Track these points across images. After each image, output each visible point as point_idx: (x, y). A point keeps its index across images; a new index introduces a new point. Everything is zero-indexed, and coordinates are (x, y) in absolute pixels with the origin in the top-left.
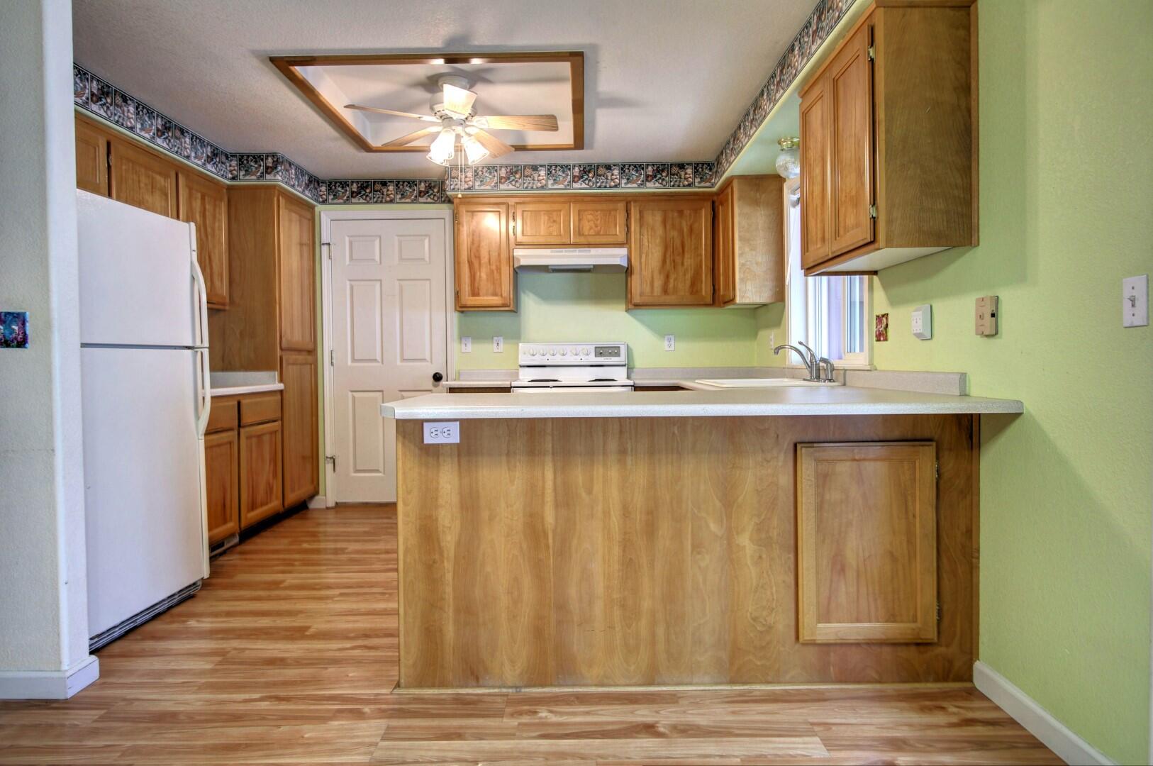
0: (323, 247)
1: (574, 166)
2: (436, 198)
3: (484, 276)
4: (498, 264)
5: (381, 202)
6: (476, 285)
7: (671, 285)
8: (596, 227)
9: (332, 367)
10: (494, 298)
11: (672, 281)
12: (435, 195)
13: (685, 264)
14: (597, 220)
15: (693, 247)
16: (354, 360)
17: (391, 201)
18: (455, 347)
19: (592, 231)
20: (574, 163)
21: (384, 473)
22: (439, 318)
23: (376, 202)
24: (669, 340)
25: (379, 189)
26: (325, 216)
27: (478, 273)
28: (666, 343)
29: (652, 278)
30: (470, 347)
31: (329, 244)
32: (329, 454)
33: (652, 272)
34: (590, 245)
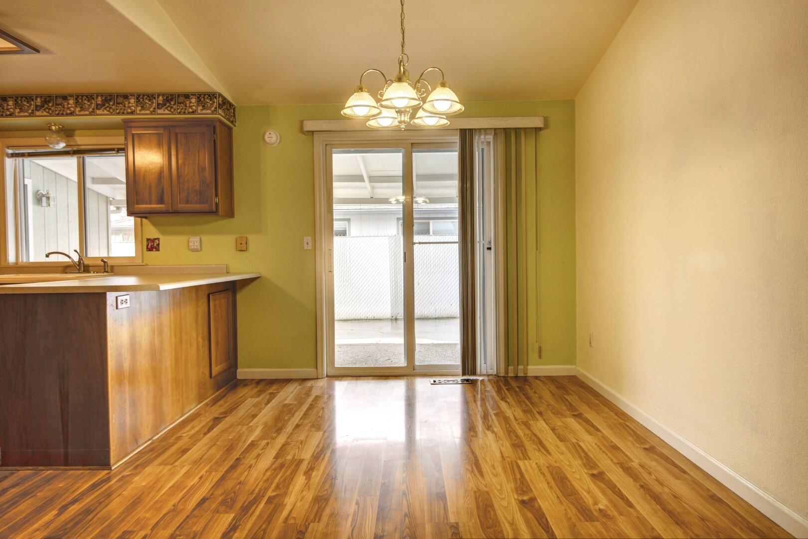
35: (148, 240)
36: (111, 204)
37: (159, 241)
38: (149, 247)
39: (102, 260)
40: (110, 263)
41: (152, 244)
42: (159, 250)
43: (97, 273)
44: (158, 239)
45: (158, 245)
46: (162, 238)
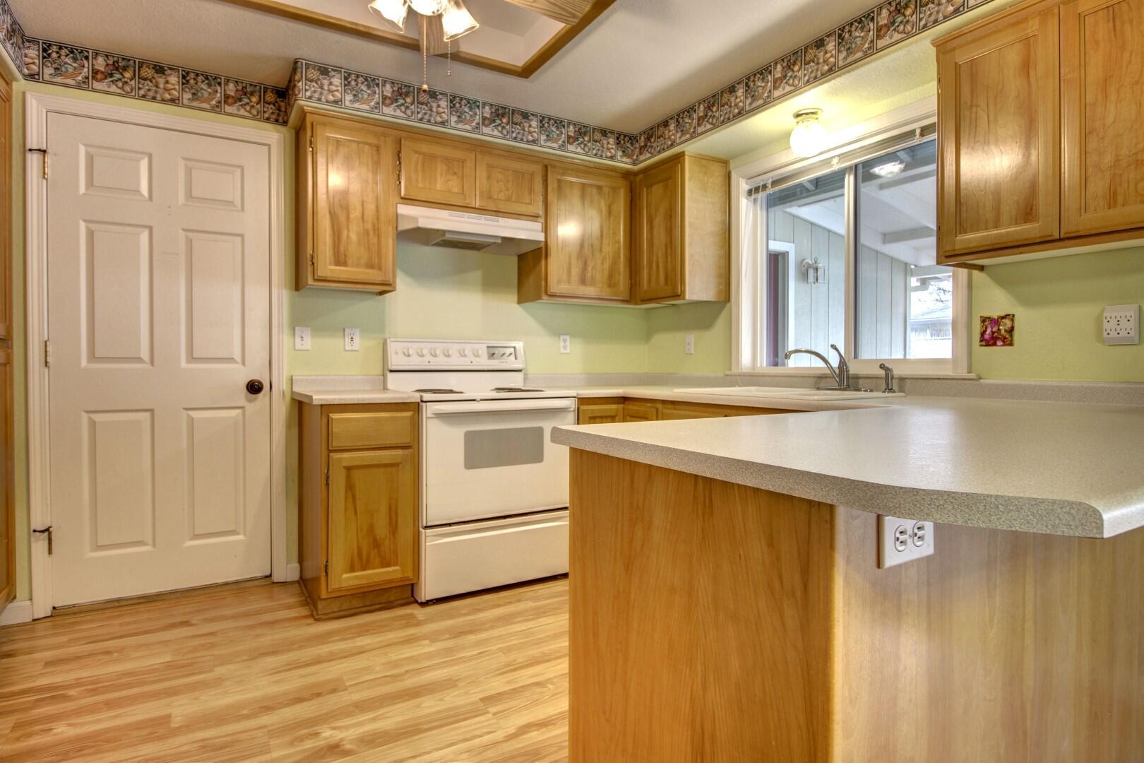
0: (29, 155)
1: (484, 104)
2: (254, 112)
3: (354, 237)
4: (376, 222)
5: (154, 98)
6: (342, 249)
7: (589, 275)
8: (508, 190)
9: (46, 370)
10: (368, 271)
11: (590, 268)
12: (253, 106)
13: (604, 250)
14: (508, 181)
15: (611, 232)
16: (92, 357)
17: (173, 101)
18: (284, 341)
19: (502, 194)
20: (485, 100)
21: (154, 545)
22: (257, 297)
23: (144, 96)
24: (565, 341)
25: (150, 76)
26: (34, 102)
27: (345, 233)
28: (562, 344)
29: (570, 263)
30: (307, 342)
31: (44, 151)
32: (38, 522)
33: (570, 257)
34: (497, 213)
35: (984, 320)
36: (912, 275)
37: (1012, 320)
38: (987, 336)
39: (882, 366)
40: (897, 372)
41: (994, 330)
42: (1011, 344)
43: (871, 391)
44: (1011, 317)
45: (1011, 330)
46: (1022, 315)
